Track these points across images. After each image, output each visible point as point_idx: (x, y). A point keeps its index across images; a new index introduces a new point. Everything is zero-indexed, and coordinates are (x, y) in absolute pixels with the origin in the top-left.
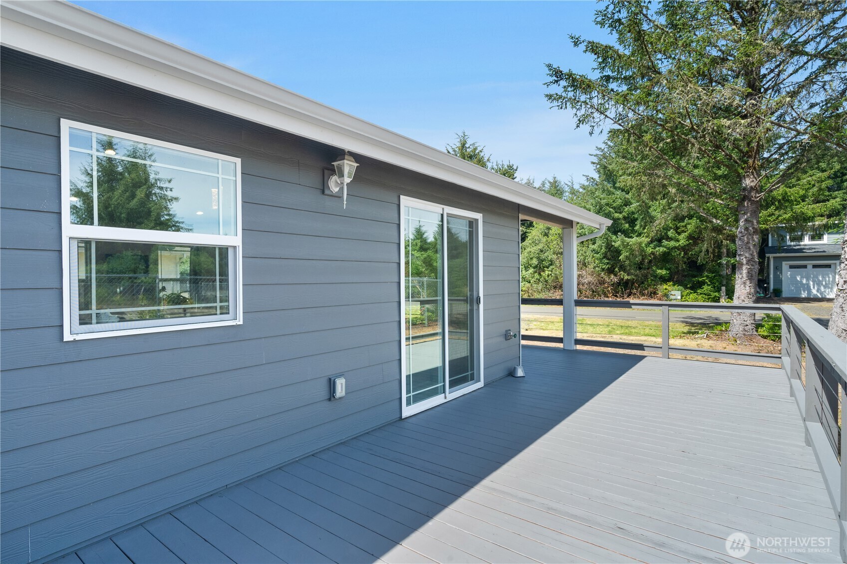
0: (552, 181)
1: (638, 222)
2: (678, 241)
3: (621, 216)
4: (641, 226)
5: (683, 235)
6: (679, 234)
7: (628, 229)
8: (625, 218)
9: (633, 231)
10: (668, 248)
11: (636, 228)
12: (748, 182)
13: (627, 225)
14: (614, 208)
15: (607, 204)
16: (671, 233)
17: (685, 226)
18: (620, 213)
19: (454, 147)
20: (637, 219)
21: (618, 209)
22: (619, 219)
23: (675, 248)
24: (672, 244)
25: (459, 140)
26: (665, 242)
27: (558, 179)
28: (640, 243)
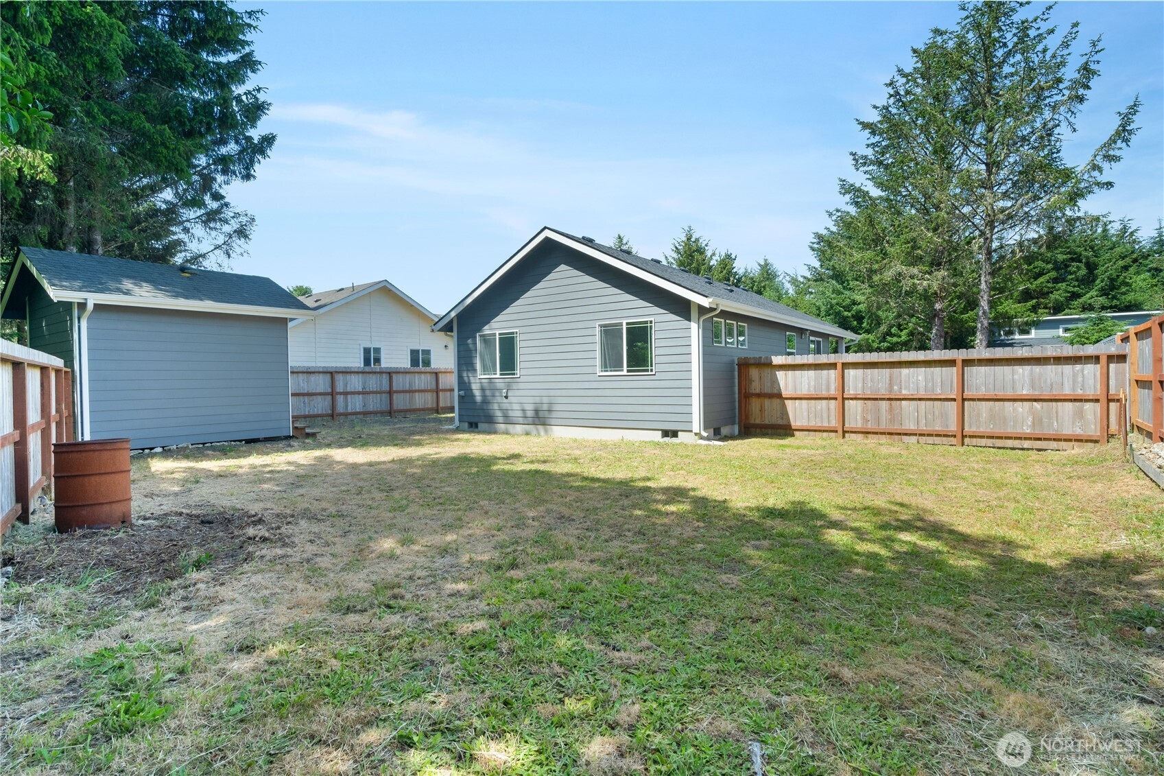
0: (763, 263)
1: (865, 321)
2: (900, 337)
3: (850, 314)
4: (868, 324)
5: (905, 332)
6: (901, 330)
7: (856, 326)
8: (853, 316)
9: (861, 328)
10: (891, 344)
11: (864, 325)
12: (938, 306)
13: (855, 323)
14: (843, 307)
15: (837, 304)
16: (894, 330)
17: (907, 324)
18: (849, 311)
19: (679, 241)
20: (864, 318)
21: (848, 308)
22: (848, 317)
23: (898, 343)
24: (895, 339)
25: (684, 235)
26: (889, 338)
27: (770, 261)
28: (868, 339)
